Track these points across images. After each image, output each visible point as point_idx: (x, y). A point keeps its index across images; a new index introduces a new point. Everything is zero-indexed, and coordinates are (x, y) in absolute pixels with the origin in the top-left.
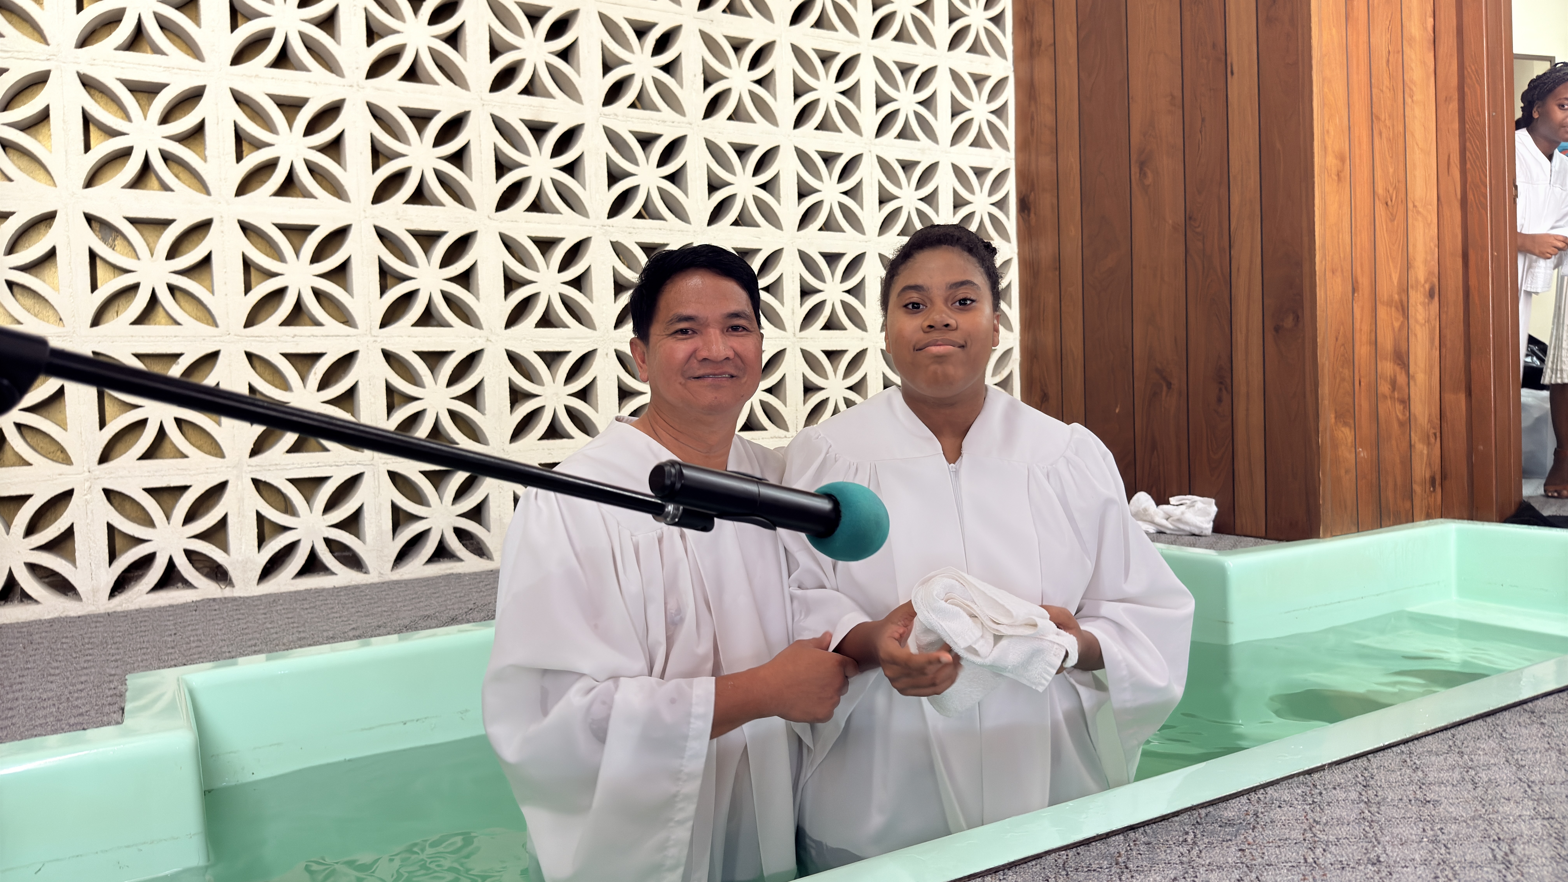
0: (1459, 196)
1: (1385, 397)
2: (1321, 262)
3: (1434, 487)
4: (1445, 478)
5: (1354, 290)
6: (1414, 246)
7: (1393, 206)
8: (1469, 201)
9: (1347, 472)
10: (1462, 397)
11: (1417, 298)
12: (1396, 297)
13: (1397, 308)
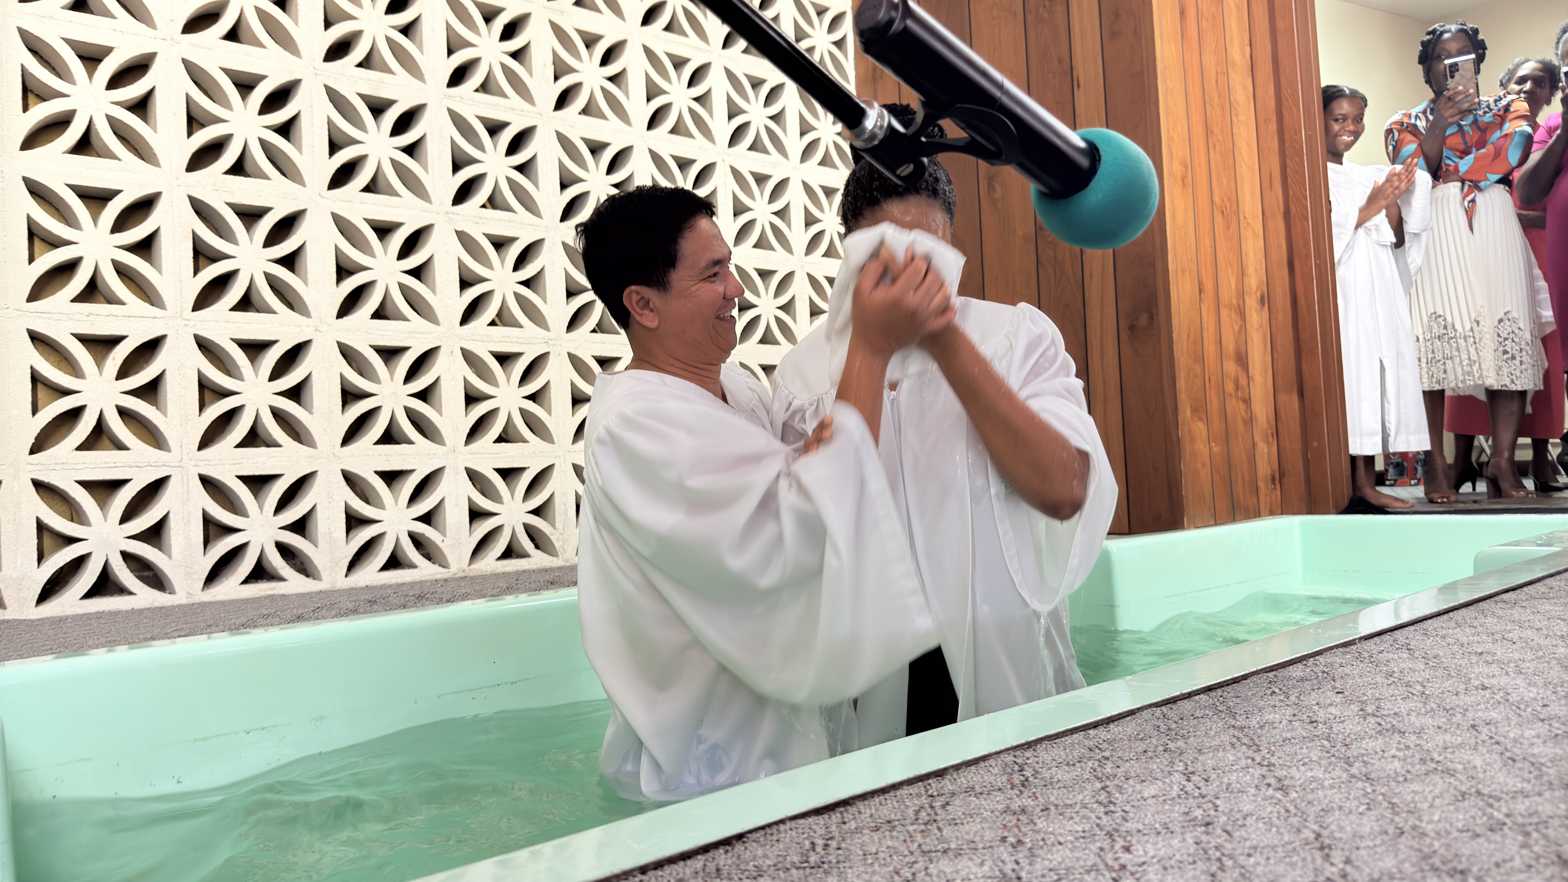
0: (1282, 210)
1: (1231, 395)
2: (1173, 261)
3: (1274, 484)
4: (1283, 476)
5: (1201, 292)
6: (1246, 254)
7: (1228, 216)
8: (1292, 213)
9: (1203, 465)
10: (1295, 398)
11: (1252, 303)
12: (1235, 301)
13: (1236, 311)
